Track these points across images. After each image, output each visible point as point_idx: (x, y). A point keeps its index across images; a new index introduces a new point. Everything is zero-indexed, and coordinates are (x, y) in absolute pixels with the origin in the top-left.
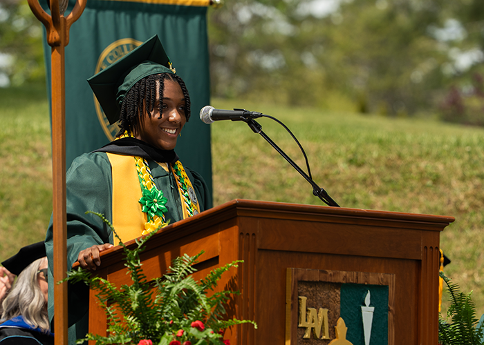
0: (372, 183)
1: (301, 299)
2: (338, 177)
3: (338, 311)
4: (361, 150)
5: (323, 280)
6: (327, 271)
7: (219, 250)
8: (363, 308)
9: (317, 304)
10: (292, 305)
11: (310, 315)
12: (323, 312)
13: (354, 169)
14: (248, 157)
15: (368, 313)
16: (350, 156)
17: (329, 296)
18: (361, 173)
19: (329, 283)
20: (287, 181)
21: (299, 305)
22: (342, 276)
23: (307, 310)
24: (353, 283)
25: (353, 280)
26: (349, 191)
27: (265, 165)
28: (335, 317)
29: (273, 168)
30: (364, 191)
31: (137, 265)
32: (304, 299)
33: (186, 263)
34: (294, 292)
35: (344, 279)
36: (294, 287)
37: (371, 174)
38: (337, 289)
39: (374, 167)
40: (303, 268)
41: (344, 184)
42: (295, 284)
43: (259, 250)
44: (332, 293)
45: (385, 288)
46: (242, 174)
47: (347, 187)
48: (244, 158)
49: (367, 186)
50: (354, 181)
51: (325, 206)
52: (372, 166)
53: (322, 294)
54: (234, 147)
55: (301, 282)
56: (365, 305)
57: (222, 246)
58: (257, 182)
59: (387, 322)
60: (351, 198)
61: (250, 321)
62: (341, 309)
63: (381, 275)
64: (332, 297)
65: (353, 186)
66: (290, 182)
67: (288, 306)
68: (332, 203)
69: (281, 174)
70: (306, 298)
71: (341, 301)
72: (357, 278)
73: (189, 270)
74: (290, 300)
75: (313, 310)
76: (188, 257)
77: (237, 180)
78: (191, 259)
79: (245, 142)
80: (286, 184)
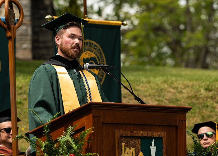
0: (215, 98)
1: (122, 144)
2: (201, 96)
3: (140, 148)
4: (211, 84)
5: (132, 135)
6: (134, 131)
7: (85, 124)
8: (151, 147)
9: (130, 146)
10: (118, 146)
11: (127, 151)
12: (133, 149)
13: (208, 92)
14: (163, 89)
15: (153, 149)
16: (206, 87)
17: (135, 142)
18: (211, 94)
19: (135, 137)
20: (179, 98)
21: (121, 146)
22: (141, 133)
23: (125, 149)
24: (146, 136)
25: (146, 135)
26: (205, 102)
27: (170, 92)
28: (138, 151)
29: (174, 93)
30: (211, 102)
31: (47, 131)
32: (123, 144)
33: (70, 130)
34: (119, 141)
35: (142, 135)
36: (119, 139)
37: (215, 95)
38: (139, 139)
39: (216, 91)
40: (123, 130)
41: (203, 99)
42: (119, 137)
43: (102, 123)
44: (137, 141)
45: (161, 138)
46: (160, 96)
47: (204, 100)
48: (161, 90)
49: (213, 100)
50: (207, 98)
51: (139, 104)
52: (215, 91)
53: (132, 142)
54: (157, 85)
55: (122, 137)
56: (152, 146)
57: (86, 122)
58: (166, 99)
59: (162, 153)
60: (206, 105)
61: (96, 154)
62: (141, 148)
63: (159, 133)
64: (137, 143)
65: (207, 100)
66: (180, 99)
67: (116, 147)
68: (142, 102)
69: (176, 96)
70: (124, 143)
71: (141, 144)
72: (148, 134)
73: (71, 133)
74: (117, 144)
75: (128, 149)
76: (71, 127)
77: (158, 99)
78: (72, 128)
79: (162, 82)
80: (179, 100)
